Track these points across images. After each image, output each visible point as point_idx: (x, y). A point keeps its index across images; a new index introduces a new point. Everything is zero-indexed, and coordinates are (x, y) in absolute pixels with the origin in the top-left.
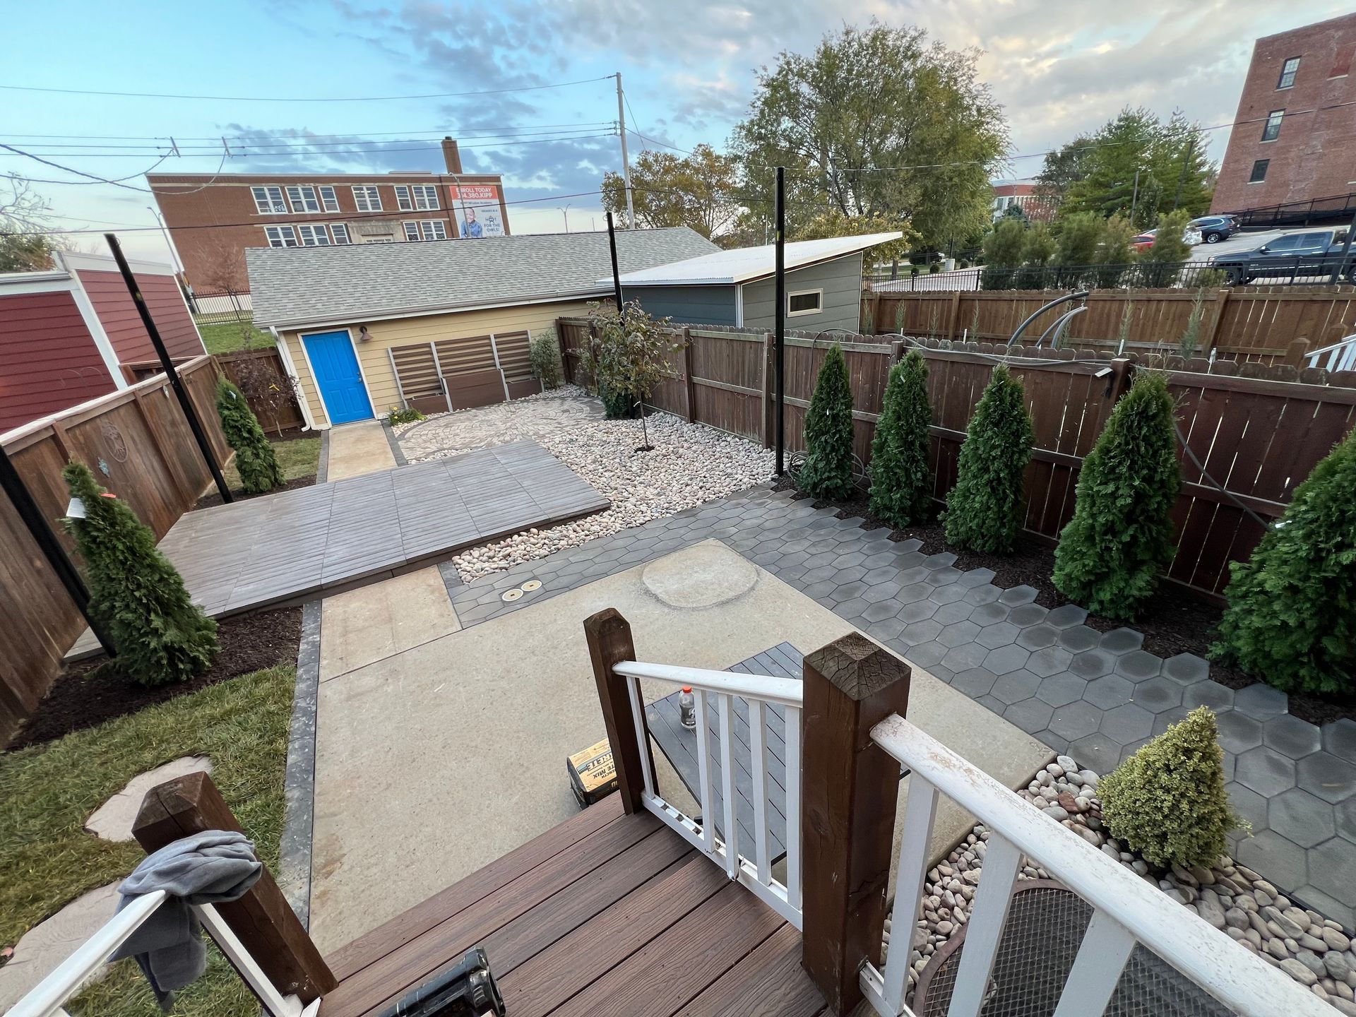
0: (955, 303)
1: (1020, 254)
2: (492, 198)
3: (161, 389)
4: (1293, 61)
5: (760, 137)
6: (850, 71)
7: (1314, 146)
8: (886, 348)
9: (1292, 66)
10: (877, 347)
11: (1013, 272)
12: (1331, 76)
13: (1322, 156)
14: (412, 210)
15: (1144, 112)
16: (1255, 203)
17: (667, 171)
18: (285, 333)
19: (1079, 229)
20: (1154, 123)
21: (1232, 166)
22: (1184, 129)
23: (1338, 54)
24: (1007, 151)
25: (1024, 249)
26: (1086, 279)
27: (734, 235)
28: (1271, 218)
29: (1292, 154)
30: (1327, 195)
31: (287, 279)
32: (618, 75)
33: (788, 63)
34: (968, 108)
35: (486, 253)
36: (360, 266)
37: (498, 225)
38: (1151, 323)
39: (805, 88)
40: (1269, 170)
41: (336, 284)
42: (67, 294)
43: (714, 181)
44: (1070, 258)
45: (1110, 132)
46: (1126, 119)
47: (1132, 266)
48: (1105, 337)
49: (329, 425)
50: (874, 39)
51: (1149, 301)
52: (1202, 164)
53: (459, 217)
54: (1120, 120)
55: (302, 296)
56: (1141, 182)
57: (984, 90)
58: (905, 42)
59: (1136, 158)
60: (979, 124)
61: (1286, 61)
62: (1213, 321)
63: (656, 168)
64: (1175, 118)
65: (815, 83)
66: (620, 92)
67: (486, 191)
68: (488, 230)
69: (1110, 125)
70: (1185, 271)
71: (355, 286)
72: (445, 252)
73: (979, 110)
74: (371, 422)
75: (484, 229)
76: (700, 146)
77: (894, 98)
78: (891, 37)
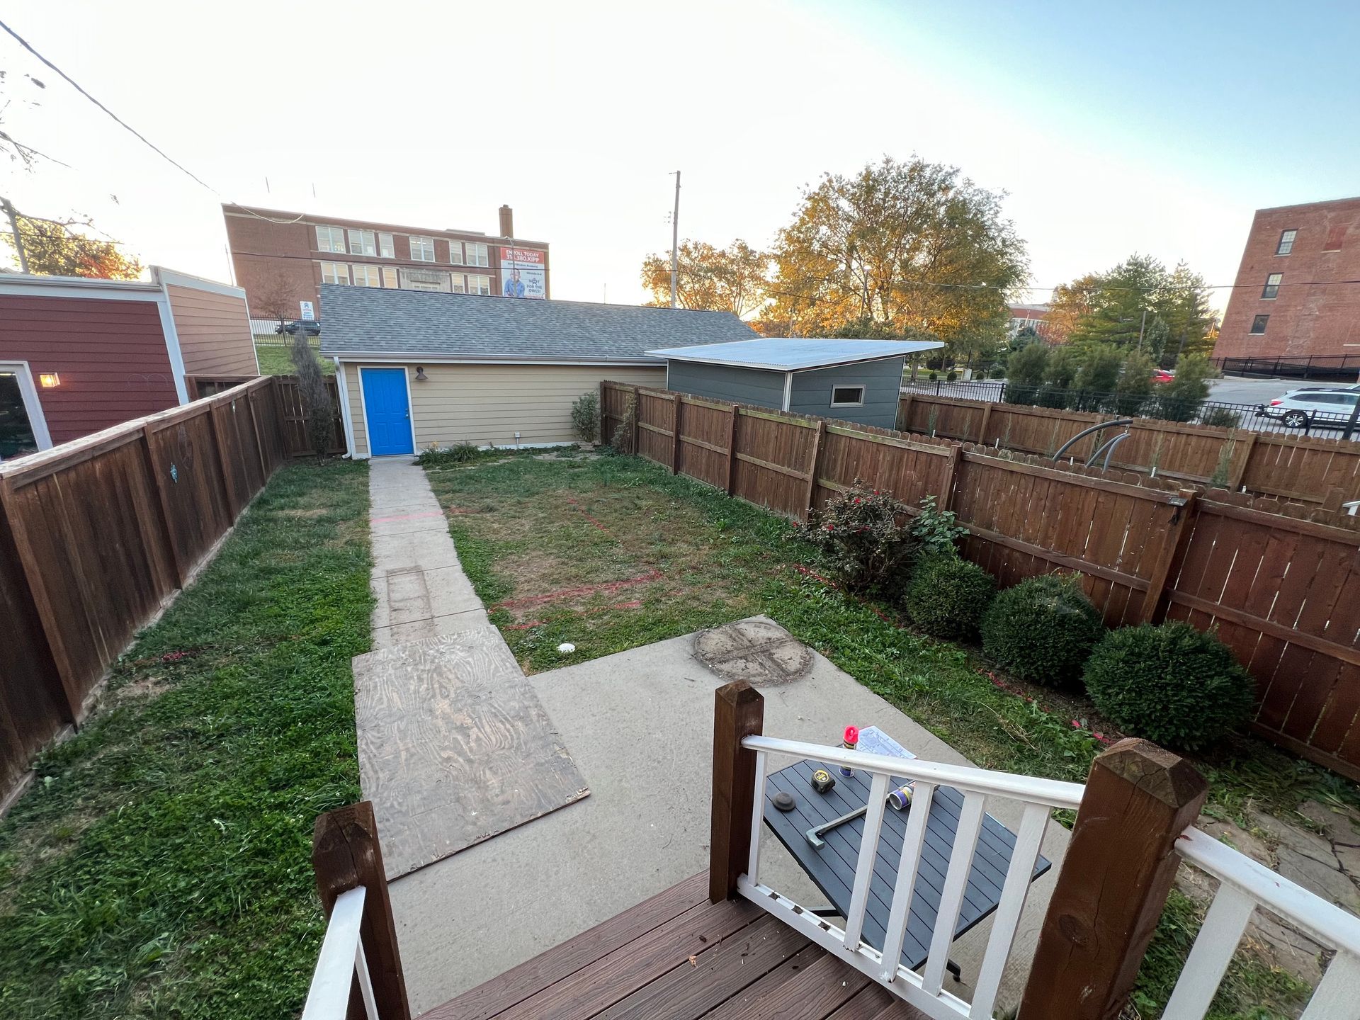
0: (987, 413)
1: (1043, 374)
2: (539, 262)
3: (230, 403)
4: (1290, 233)
5: (798, 240)
6: (887, 194)
7: (1311, 309)
8: (944, 450)
9: (1290, 237)
10: (934, 448)
11: (1036, 389)
12: (1327, 249)
13: (1318, 318)
14: (462, 264)
15: (1151, 260)
16: (1256, 352)
17: (704, 258)
18: (346, 364)
19: (1101, 359)
20: (1160, 271)
21: (1234, 316)
22: (1189, 279)
23: (1331, 231)
24: (1029, 281)
25: (1047, 369)
26: (1107, 405)
27: (760, 323)
28: (1272, 367)
29: (1290, 313)
30: (1325, 354)
31: (356, 315)
32: (679, 173)
33: (830, 181)
34: (993, 239)
35: (542, 314)
36: (425, 311)
37: (541, 287)
38: (1180, 455)
39: (845, 205)
40: (1269, 324)
41: (401, 326)
42: (154, 305)
43: (746, 273)
44: (1091, 384)
45: (1120, 274)
46: (1136, 264)
47: (1152, 398)
48: (1134, 463)
49: (369, 455)
50: (912, 170)
51: (1178, 434)
52: (1203, 312)
53: (506, 275)
54: (1129, 264)
55: (368, 333)
56: (1149, 322)
57: (1010, 225)
58: (940, 176)
59: (1144, 299)
60: (1003, 254)
61: (1284, 232)
62: (1241, 460)
63: (694, 255)
64: (1180, 268)
65: (854, 200)
66: (678, 186)
67: (534, 256)
68: (530, 291)
69: (1119, 267)
70: (1204, 409)
71: (418, 329)
72: (505, 309)
73: (1004, 241)
74: (410, 458)
75: (527, 290)
76: (737, 240)
77: (925, 222)
78: (927, 173)
